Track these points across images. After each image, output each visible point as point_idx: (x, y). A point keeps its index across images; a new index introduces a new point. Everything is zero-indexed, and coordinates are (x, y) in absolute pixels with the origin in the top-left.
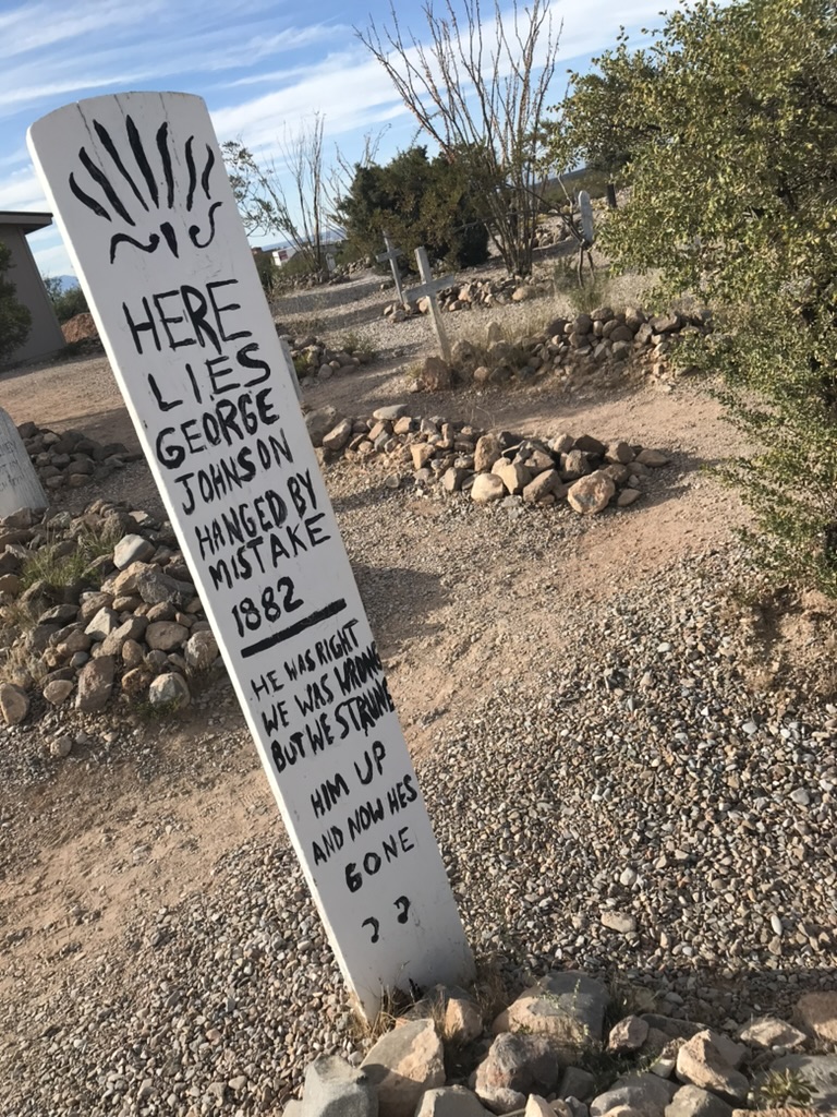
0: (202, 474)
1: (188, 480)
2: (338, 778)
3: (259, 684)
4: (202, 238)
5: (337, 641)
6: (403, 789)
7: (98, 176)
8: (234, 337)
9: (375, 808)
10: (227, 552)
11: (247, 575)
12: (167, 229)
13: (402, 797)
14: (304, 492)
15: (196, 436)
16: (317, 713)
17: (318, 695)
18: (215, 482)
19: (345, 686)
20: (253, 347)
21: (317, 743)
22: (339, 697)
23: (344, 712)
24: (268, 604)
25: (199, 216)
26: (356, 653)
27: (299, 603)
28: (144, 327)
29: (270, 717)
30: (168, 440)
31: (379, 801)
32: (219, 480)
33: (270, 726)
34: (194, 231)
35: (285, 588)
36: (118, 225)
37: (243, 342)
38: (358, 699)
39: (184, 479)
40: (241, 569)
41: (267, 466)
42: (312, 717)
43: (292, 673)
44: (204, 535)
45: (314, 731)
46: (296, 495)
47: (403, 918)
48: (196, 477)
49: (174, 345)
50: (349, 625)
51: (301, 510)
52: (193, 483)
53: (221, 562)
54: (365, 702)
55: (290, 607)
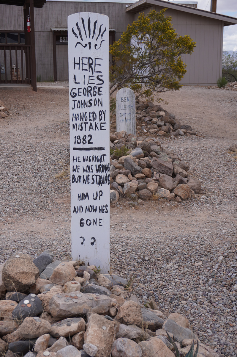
0: (79, 101)
1: (75, 102)
2: (87, 194)
3: (75, 158)
4: (97, 47)
5: (99, 158)
6: (104, 208)
7: (79, 29)
8: (97, 72)
9: (95, 208)
10: (79, 122)
11: (81, 130)
12: (90, 43)
13: (103, 210)
14: (103, 115)
15: (80, 92)
16: (87, 174)
17: (89, 169)
18: (82, 104)
19: (97, 171)
20: (101, 76)
21: (84, 181)
22: (95, 173)
23: (95, 177)
24: (84, 140)
25: (98, 42)
26: (103, 163)
27: (92, 143)
28: (77, 64)
29: (75, 168)
30: (74, 91)
31: (96, 207)
32: (83, 104)
33: (74, 170)
34: (96, 45)
35: (90, 137)
36: (79, 40)
37: (99, 74)
38: (100, 176)
39: (74, 101)
40: (80, 128)
41: (95, 105)
42: (86, 174)
43: (84, 160)
44: (74, 116)
45: (85, 178)
46: (100, 115)
47: (92, 244)
48: (77, 102)
49: (83, 70)
50: (104, 155)
51: (101, 120)
52: (76, 103)
53: (76, 124)
54: (101, 178)
55: (89, 143)
